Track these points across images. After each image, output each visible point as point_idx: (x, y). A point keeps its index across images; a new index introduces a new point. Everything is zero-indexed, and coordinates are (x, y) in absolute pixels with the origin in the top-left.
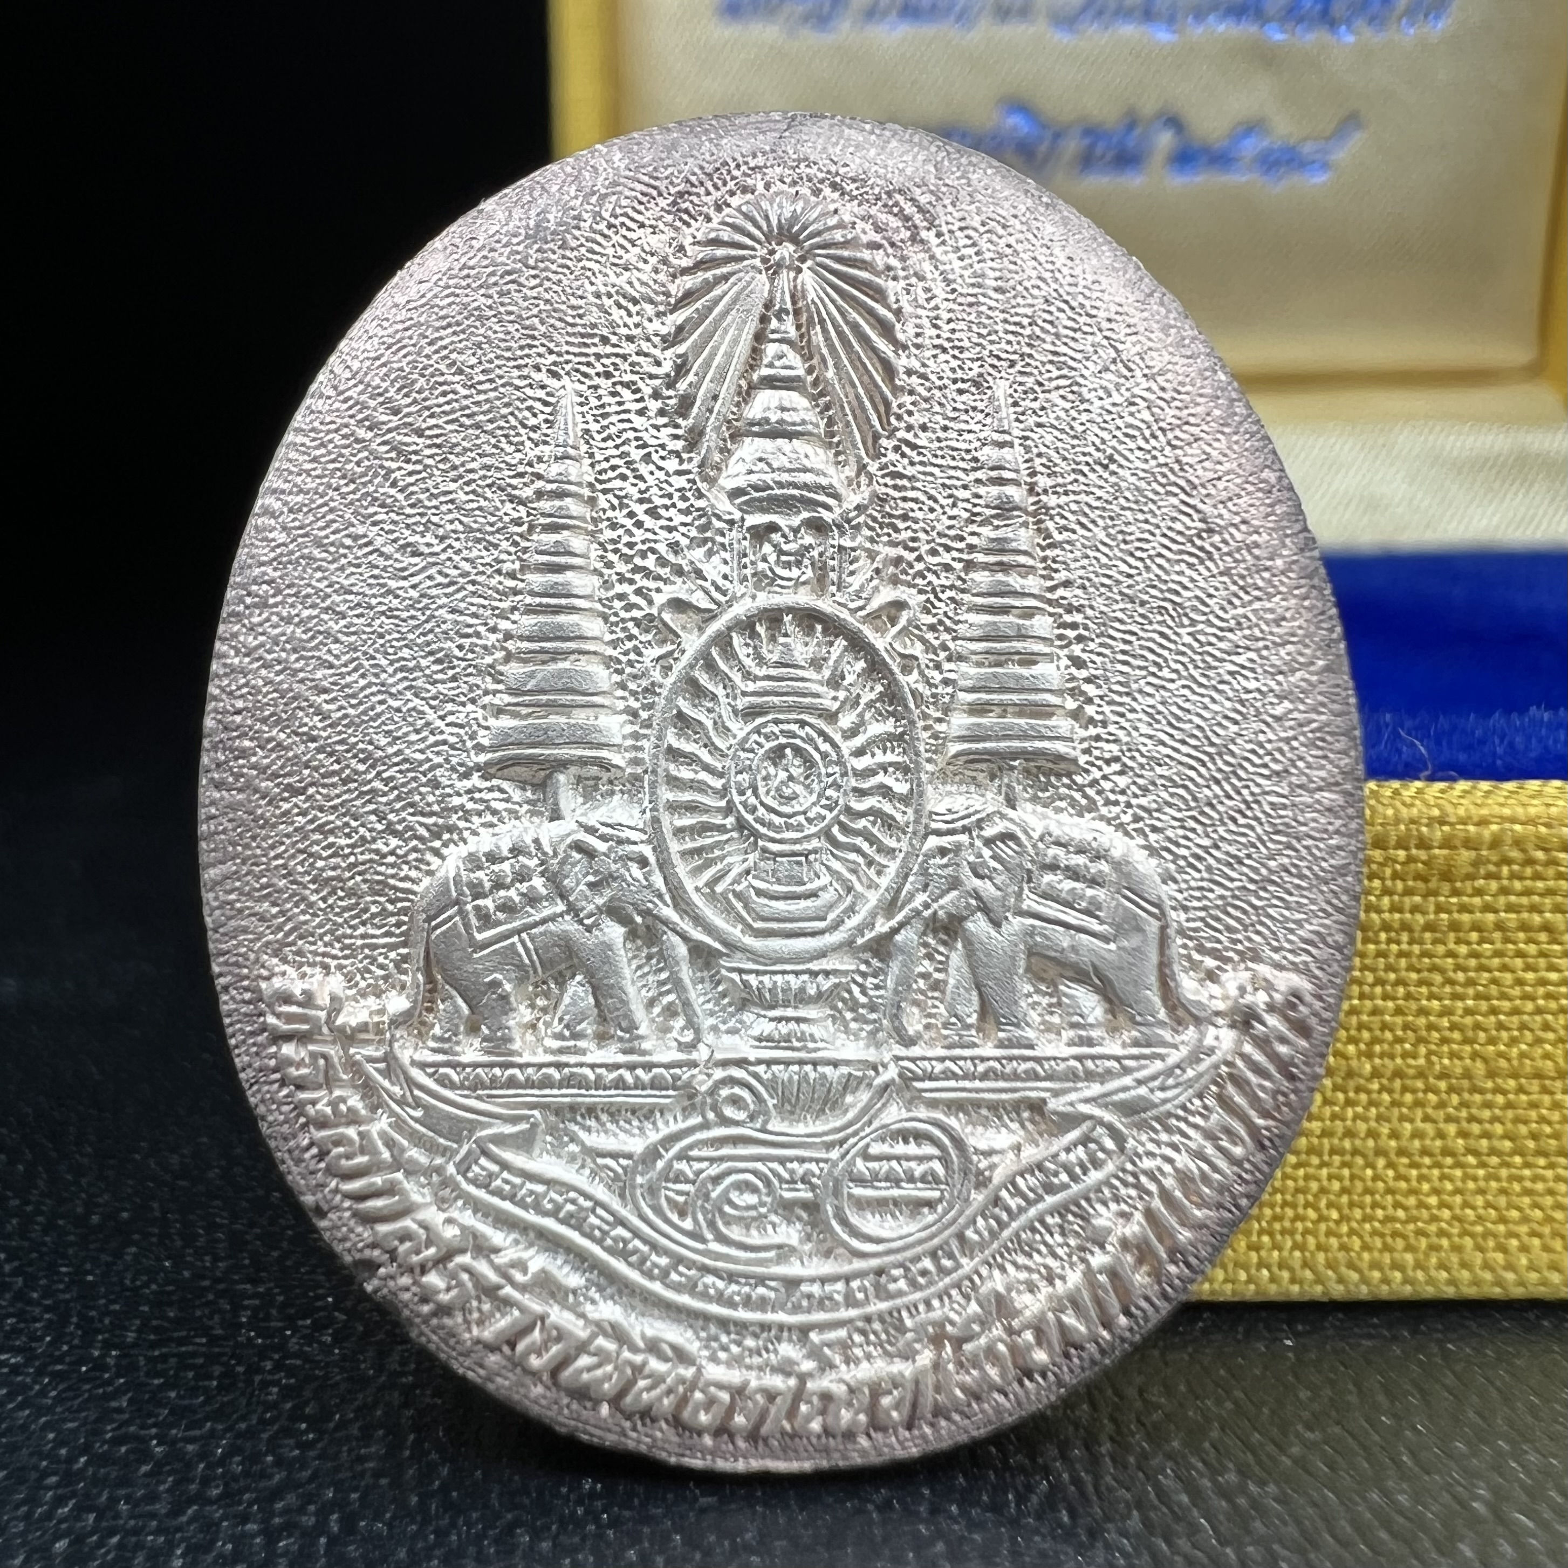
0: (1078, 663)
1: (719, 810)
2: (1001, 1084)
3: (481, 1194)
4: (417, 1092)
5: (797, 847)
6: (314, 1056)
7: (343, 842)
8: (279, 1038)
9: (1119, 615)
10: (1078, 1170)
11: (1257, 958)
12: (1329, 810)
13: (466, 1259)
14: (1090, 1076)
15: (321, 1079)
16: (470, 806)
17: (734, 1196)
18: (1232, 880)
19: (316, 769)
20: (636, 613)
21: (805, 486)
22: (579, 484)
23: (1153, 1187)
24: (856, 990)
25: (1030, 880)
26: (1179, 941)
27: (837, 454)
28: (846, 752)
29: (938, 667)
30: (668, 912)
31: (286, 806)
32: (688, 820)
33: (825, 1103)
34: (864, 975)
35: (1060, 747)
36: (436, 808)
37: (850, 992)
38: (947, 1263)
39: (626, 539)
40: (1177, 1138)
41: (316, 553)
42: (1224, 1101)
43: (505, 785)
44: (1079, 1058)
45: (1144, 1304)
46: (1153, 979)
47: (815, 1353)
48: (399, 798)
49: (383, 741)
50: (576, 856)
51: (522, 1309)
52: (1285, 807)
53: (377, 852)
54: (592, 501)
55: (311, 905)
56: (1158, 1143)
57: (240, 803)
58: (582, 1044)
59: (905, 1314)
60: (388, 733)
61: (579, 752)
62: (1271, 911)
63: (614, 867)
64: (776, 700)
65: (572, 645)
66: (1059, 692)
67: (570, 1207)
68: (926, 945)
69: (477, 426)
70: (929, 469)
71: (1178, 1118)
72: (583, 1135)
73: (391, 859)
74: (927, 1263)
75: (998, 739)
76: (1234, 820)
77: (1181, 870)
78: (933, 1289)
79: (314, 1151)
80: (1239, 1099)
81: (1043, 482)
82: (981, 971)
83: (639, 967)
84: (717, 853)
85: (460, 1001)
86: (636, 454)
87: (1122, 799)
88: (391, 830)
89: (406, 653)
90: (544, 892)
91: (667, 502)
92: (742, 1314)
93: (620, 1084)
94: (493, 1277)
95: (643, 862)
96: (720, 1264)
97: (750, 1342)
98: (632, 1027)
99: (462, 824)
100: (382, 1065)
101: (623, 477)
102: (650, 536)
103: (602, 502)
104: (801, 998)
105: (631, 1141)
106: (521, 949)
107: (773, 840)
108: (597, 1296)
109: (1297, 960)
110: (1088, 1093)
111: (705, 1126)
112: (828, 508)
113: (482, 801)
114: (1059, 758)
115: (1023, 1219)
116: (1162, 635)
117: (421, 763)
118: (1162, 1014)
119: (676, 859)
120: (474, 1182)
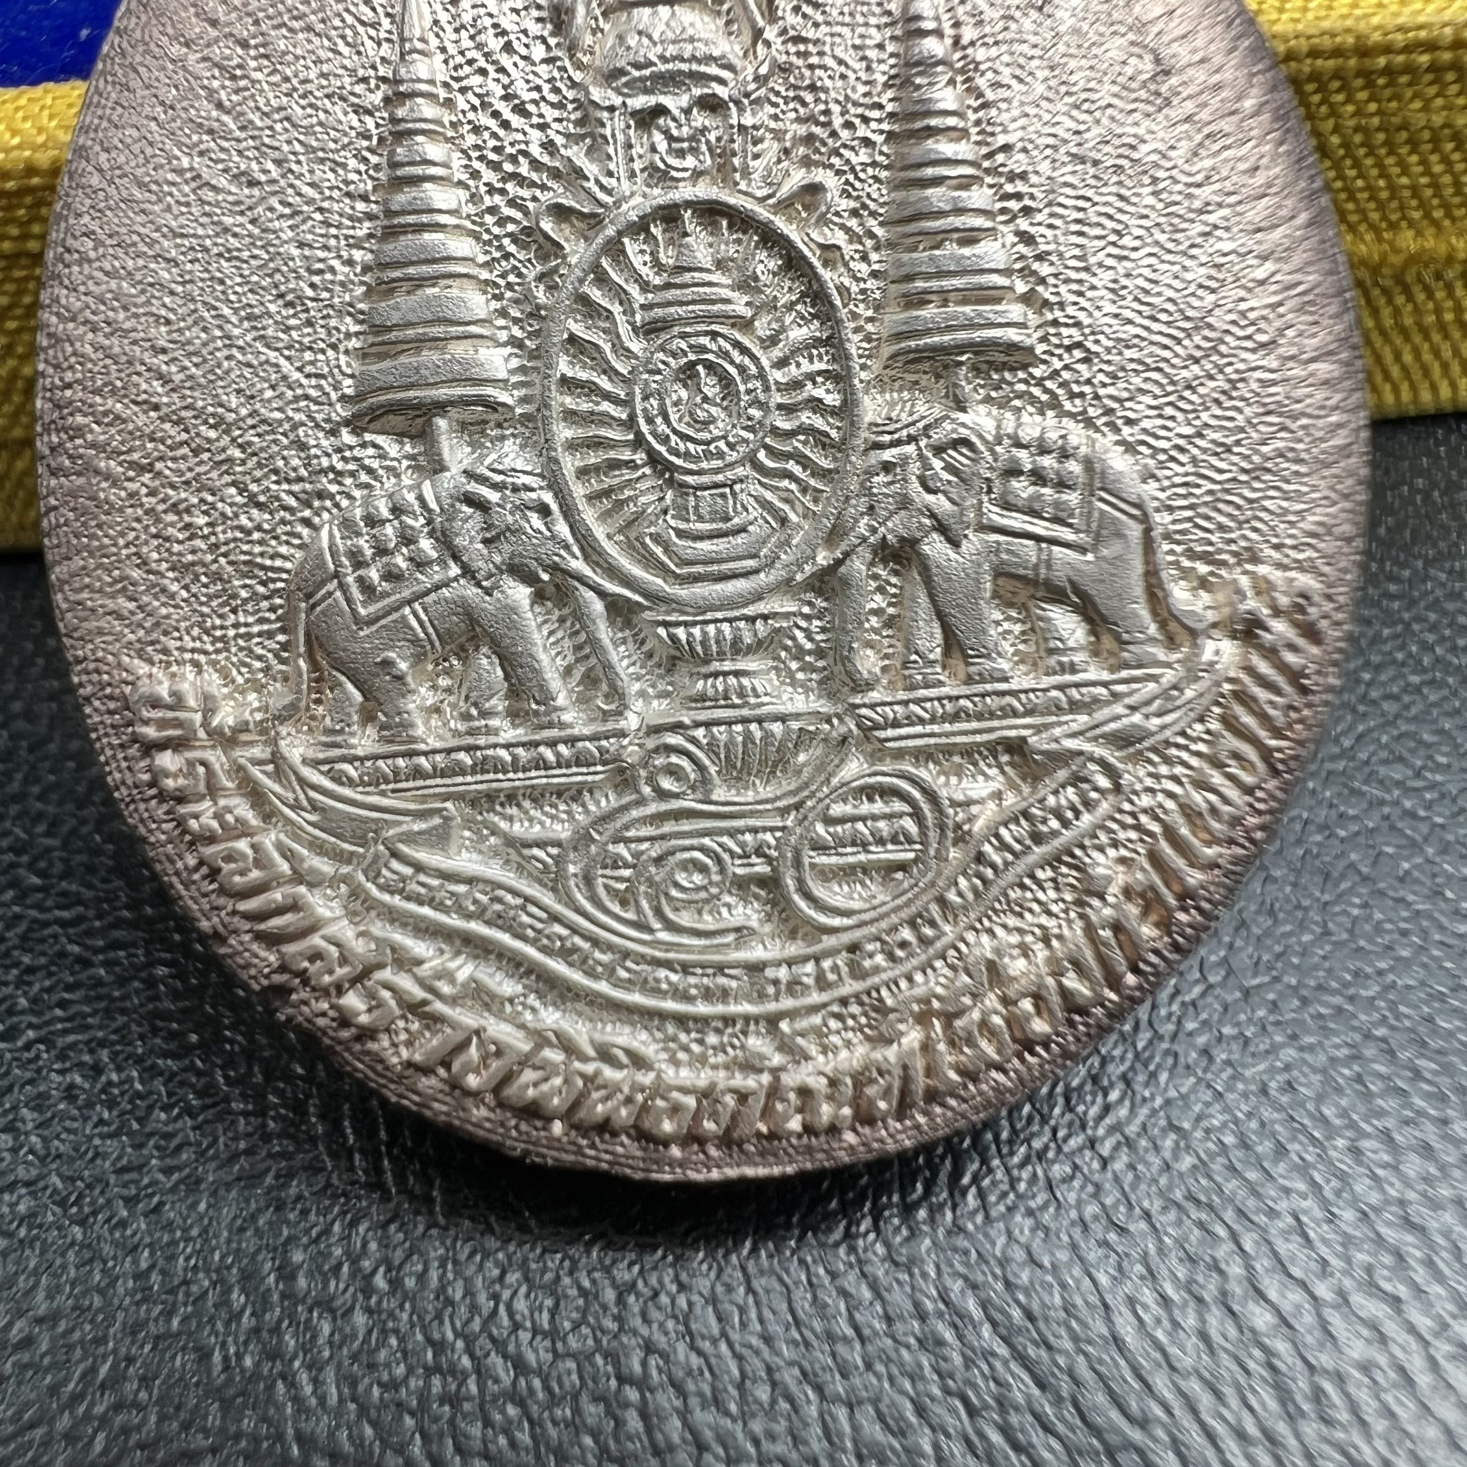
0: (1026, 238)
1: (626, 444)
2: (975, 725)
3: (396, 901)
4: (313, 794)
5: (720, 478)
6: (191, 763)
7: (202, 520)
8: (150, 748)
9: (1069, 179)
10: (1069, 814)
11: (1255, 559)
12: (1326, 382)
13: (386, 974)
14: (1075, 707)
15: (202, 788)
16: (340, 466)
17: (681, 878)
18: (1221, 471)
19: (162, 441)
20: (511, 227)
21: (693, 58)
22: (432, 82)
23: (1155, 828)
24: (800, 635)
25: (990, 491)
26: (1166, 547)
27: (728, 23)
28: (765, 363)
29: (865, 258)
30: (578, 565)
31: (132, 486)
32: (593, 458)
33: (775, 766)
34: (807, 618)
35: (1013, 335)
36: (303, 473)
37: (793, 638)
38: (928, 931)
39: (492, 143)
40: (1179, 770)
41: (138, 194)
42: (1230, 723)
43: (380, 440)
44: (1061, 688)
45: (1153, 958)
46: (1138, 590)
47: (785, 1046)
48: (260, 465)
49: (234, 402)
50: (467, 510)
51: (454, 1025)
52: (1274, 383)
53: (241, 529)
54: (449, 103)
55: (172, 596)
56: (1157, 777)
57: (81, 488)
58: (495, 722)
59: (884, 992)
60: (239, 391)
61: (458, 391)
62: (1267, 503)
63: (510, 519)
64: (681, 311)
65: (442, 268)
66: (1007, 272)
67: (498, 907)
68: (876, 577)
69: (309, 28)
70: (837, 29)
71: (1178, 746)
72: (504, 825)
73: (256, 536)
74: (906, 934)
75: (941, 331)
76: (1217, 402)
77: (1162, 465)
78: (915, 962)
79: (204, 870)
80: (1248, 720)
81: (968, 34)
82: (941, 598)
83: (551, 633)
84: (627, 493)
85: (350, 687)
86: (495, 44)
87: (1087, 389)
88: (253, 501)
89: (252, 299)
90: (434, 555)
91: (535, 95)
92: (702, 1008)
93: (540, 764)
94: (419, 994)
95: (544, 511)
96: (671, 955)
97: (712, 1039)
98: (546, 698)
99: (334, 488)
100: (270, 768)
101: (483, 72)
102: (520, 137)
103: (462, 104)
104: (737, 648)
105: (558, 827)
106: (414, 623)
107: (691, 472)
108: (537, 1004)
109: (1301, 556)
110: (1074, 726)
111: (641, 802)
112: (722, 82)
113: (356, 459)
114: (1012, 347)
115: (1010, 876)
116: (1121, 198)
117: (280, 422)
118: (1153, 629)
119: (581, 504)
120: (385, 888)
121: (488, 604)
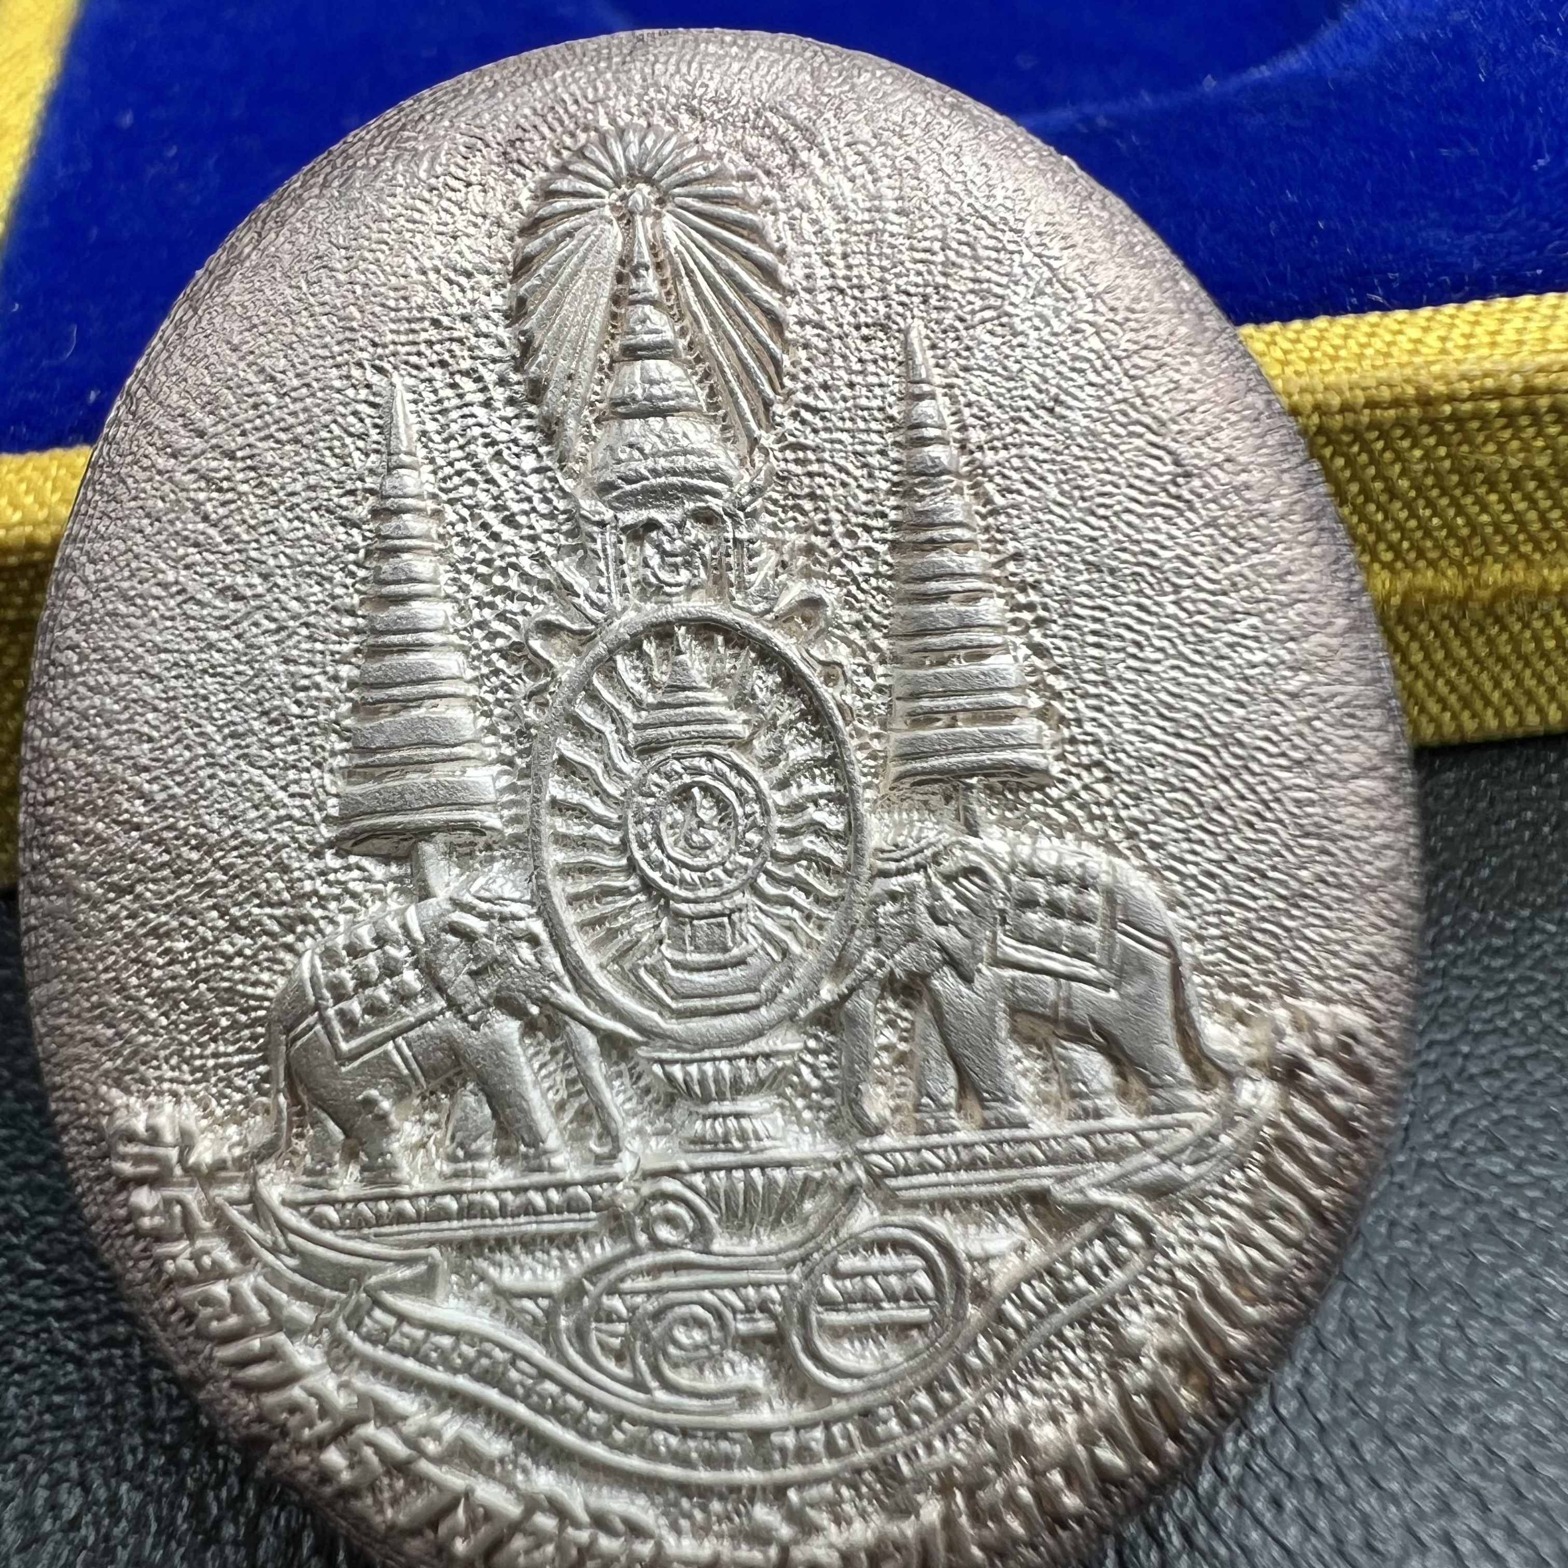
0: (1039, 650)
1: (620, 869)
2: (992, 1174)
3: (379, 1353)
4: (292, 1238)
5: (717, 907)
6: (168, 1203)
7: (182, 945)
8: (126, 1184)
9: (1085, 587)
10: (1096, 1270)
11: (1296, 993)
12: (1369, 801)
13: (369, 1430)
14: (1101, 1155)
15: (178, 1228)
16: (323, 890)
17: (680, 1334)
18: (1255, 898)
19: (143, 862)
20: (500, 643)
21: (686, 471)
22: (418, 496)
23: (1193, 1284)
24: (805, 1071)
25: (1004, 922)
26: (1197, 979)
27: (724, 429)
28: (764, 785)
29: (869, 672)
30: (570, 998)
31: (112, 909)
32: (585, 885)
33: (779, 1214)
34: (814, 1053)
35: (1025, 756)
36: (286, 896)
37: (799, 1074)
38: (946, 1396)
39: (481, 555)
40: (1217, 1221)
41: (122, 608)
42: (1272, 1171)
43: (366, 863)
44: (1086, 1135)
45: (1195, 1426)
46: (1168, 1030)
47: (795, 1517)
48: (242, 888)
49: (216, 822)
51: (441, 1488)
52: (1312, 803)
53: (222, 954)
54: (437, 514)
55: (151, 1023)
56: (1194, 1229)
57: (60, 910)
58: (482, 1165)
59: (901, 1460)
60: (221, 812)
61: (442, 816)
62: (1307, 932)
63: (498, 950)
64: (674, 730)
65: (425, 688)
66: (1020, 689)
67: (485, 1362)
68: (885, 1010)
69: (296, 440)
70: (837, 435)
71: (1216, 1196)
72: (493, 1272)
73: (238, 961)
74: (923, 1399)
75: (948, 753)
76: (1251, 825)
77: (1191, 893)
78: (932, 1428)
79: (180, 1313)
80: (1290, 1168)
81: (976, 436)
82: (953, 1038)
83: (543, 1065)
84: (622, 920)
85: (331, 1125)
86: (484, 454)
87: (1108, 811)
88: (235, 926)
89: (235, 715)
90: (418, 986)
91: (526, 506)
92: (704, 1475)
93: (529, 1210)
94: (400, 1450)
95: (533, 941)
96: (671, 1417)
97: (716, 1506)
98: (535, 1140)
99: (318, 913)
100: (248, 1208)
101: (472, 483)
102: (510, 549)
103: (451, 516)
104: (737, 1088)
105: (550, 1275)
106: (397, 1059)
107: (687, 901)
108: (528, 1462)
109: (1344, 989)
110: (1101, 1176)
111: (636, 1251)
112: (716, 494)
113: (339, 882)
114: (1026, 769)
115: (1034, 1338)
116: (1140, 607)
117: (263, 844)
118: (1184, 1071)
119: (573, 933)
120: (367, 1338)
121: (475, 1039)
